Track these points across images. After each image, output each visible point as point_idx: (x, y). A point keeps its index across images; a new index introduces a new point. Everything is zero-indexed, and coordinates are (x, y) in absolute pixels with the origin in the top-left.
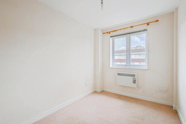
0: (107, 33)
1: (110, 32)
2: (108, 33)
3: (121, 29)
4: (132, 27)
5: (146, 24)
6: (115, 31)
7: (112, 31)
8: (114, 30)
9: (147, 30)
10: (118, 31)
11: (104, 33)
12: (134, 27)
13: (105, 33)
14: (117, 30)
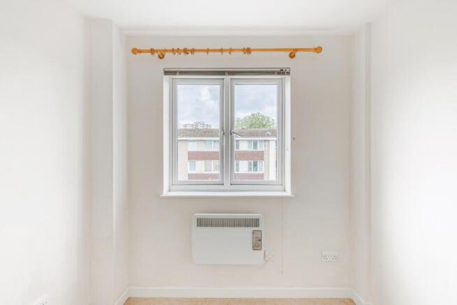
0: (152, 51)
1: (166, 51)
2: (156, 55)
3: (208, 51)
4: (248, 51)
5: (288, 53)
6: (186, 51)
7: (173, 51)
8: (182, 48)
9: (288, 73)
10: (196, 54)
11: (135, 51)
12: (253, 53)
13: (140, 51)
14: (193, 51)
